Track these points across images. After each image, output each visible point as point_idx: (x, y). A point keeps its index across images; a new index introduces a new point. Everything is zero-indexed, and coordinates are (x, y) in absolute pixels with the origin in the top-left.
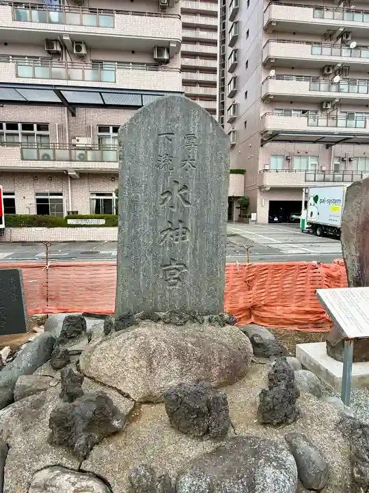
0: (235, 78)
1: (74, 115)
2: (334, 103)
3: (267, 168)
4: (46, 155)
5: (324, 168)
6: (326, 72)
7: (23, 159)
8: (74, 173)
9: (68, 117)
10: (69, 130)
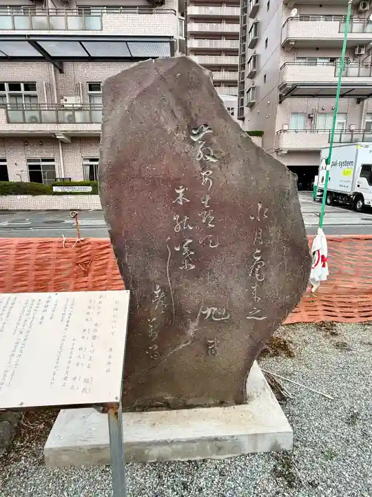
0: (256, 24)
1: (61, 71)
2: (369, 47)
3: (286, 127)
4: (34, 117)
5: (353, 128)
6: (361, 8)
7: (8, 122)
8: (63, 137)
9: (55, 74)
10: (57, 89)
